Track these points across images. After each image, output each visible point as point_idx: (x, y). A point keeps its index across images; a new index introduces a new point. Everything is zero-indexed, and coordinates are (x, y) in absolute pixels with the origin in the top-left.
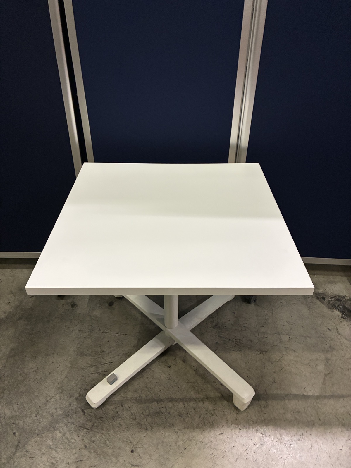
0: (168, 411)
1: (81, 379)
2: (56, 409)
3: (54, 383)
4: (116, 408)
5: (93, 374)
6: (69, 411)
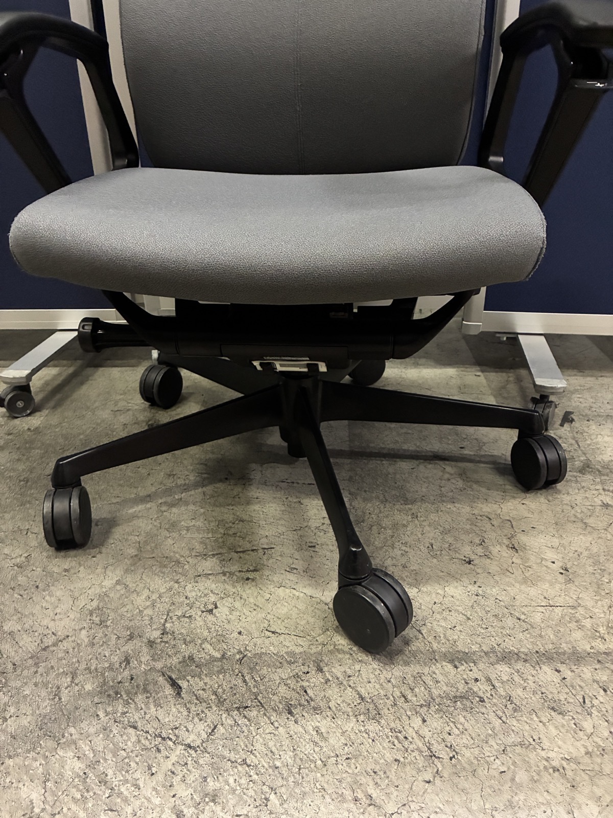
0: (501, 691)
1: (171, 589)
2: (74, 675)
3: (75, 599)
4: (297, 676)
5: (210, 577)
6: (119, 683)
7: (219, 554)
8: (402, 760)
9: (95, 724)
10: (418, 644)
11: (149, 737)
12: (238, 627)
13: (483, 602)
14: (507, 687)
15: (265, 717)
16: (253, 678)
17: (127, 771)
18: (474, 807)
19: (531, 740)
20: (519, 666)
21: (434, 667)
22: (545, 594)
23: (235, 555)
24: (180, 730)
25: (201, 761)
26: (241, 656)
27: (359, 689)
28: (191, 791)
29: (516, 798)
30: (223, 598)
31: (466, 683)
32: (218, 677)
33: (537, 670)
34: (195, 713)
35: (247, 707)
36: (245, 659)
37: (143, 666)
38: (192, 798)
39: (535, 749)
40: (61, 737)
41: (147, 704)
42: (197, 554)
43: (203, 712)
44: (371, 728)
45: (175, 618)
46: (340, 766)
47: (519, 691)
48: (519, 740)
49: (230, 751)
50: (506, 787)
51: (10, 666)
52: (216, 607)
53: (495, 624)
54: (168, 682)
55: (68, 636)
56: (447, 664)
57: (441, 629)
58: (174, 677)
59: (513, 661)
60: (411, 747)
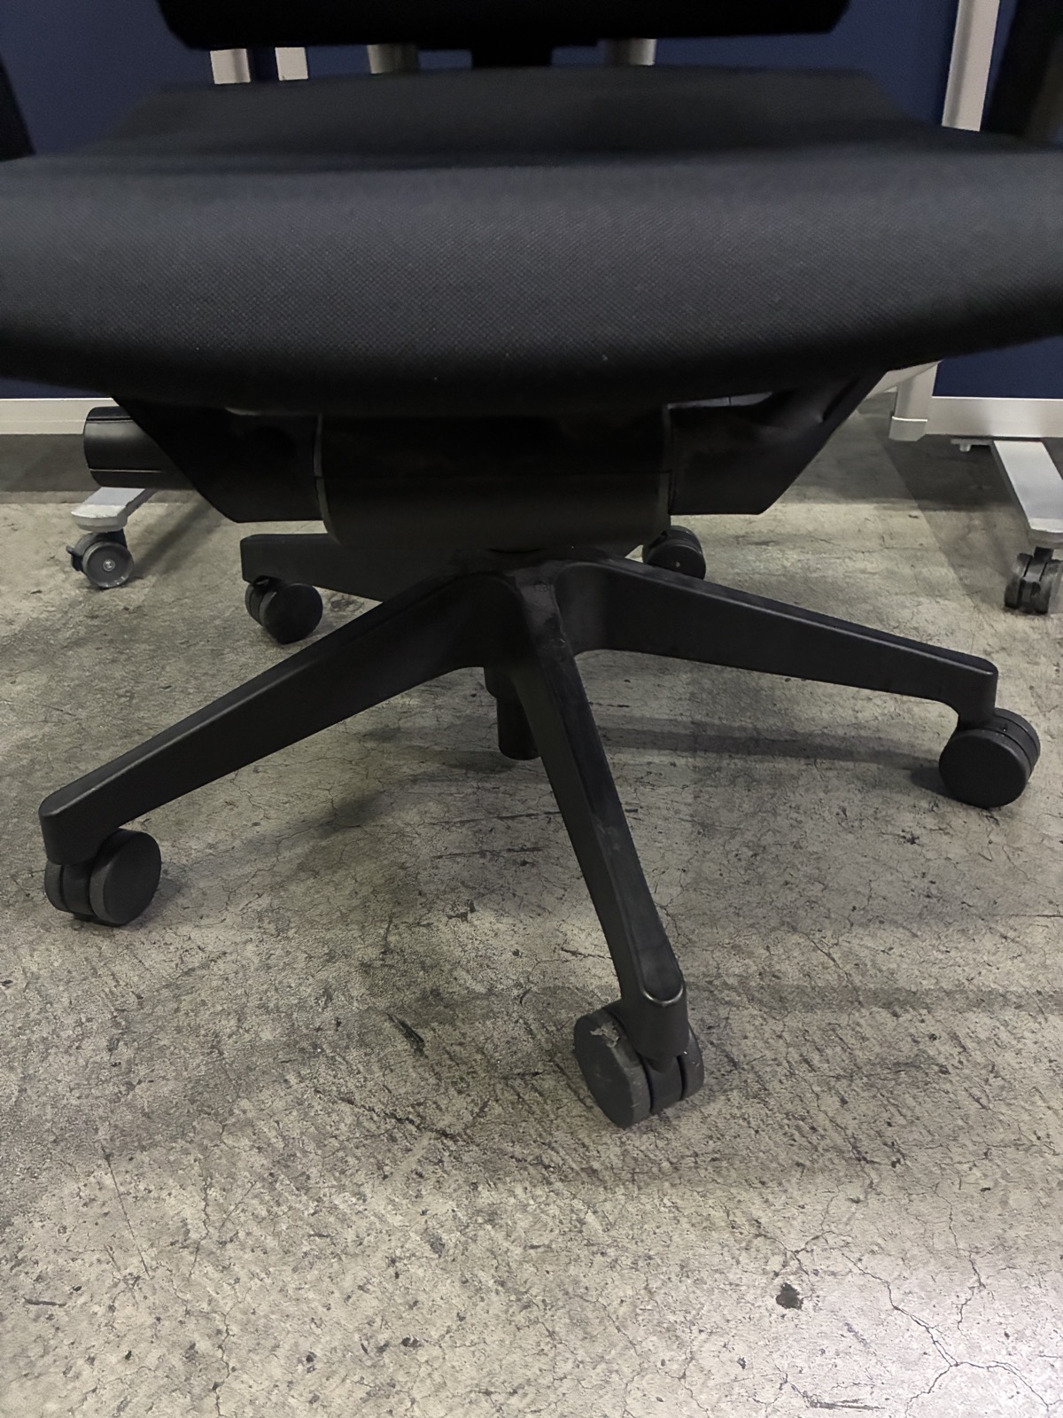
7: (472, 821)
8: (808, 1163)
9: (282, 1094)
10: (828, 977)
11: (376, 1118)
12: (513, 942)
13: (938, 908)
14: (987, 1049)
15: (569, 1091)
16: (544, 1027)
17: (343, 1172)
18: (939, 1246)
19: (1034, 1138)
20: (1008, 1014)
21: (857, 1014)
22: (1051, 897)
23: (500, 825)
24: (426, 1107)
25: (466, 1158)
26: (521, 991)
27: (728, 1048)
28: (452, 1204)
29: (1011, 1234)
30: (483, 895)
31: (915, 1041)
32: (484, 1025)
33: (1040, 1023)
34: (449, 1081)
35: (537, 1073)
36: (527, 996)
37: (355, 1004)
38: (455, 1217)
39: (1041, 1153)
40: (226, 1115)
41: (367, 1064)
42: (433, 821)
43: (462, 1079)
44: (751, 1111)
45: (402, 927)
46: (703, 1173)
47: (1009, 1056)
48: (1013, 1137)
49: (513, 1142)
50: (993, 1215)
51: (132, 999)
52: (473, 910)
53: (963, 944)
54: (400, 1030)
55: (225, 953)
56: (881, 1010)
57: (867, 952)
58: (409, 1023)
59: (996, 1007)
60: (822, 1143)
